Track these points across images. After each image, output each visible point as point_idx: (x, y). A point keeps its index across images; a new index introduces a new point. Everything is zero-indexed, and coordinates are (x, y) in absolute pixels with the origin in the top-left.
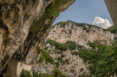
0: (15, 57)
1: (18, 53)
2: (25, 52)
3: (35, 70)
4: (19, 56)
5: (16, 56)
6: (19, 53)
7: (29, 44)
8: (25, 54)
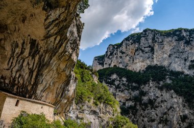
0: (15, 90)
1: (19, 82)
2: (33, 80)
3: (71, 115)
4: (22, 89)
5: (17, 88)
6: (21, 82)
7: (37, 64)
8: (32, 83)
